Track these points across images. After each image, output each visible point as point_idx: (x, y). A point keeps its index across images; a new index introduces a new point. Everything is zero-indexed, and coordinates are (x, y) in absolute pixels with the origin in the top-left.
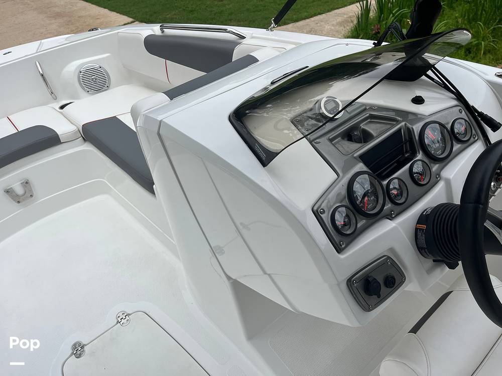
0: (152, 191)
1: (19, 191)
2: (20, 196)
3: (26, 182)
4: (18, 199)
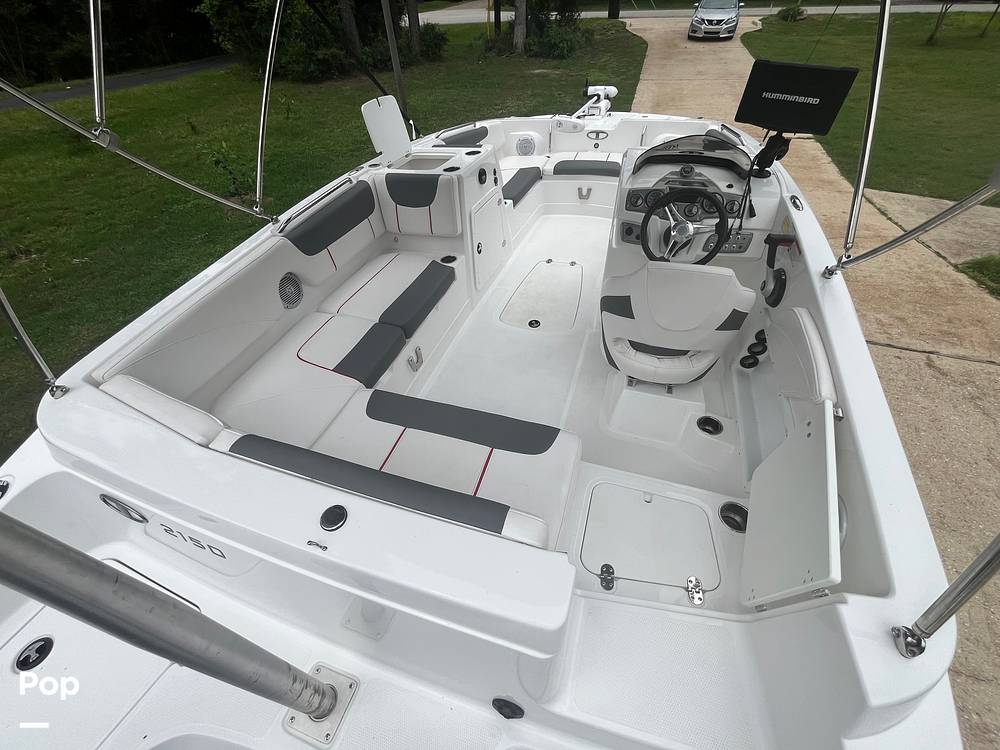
1: (584, 192)
2: (583, 196)
3: (589, 190)
4: (581, 196)
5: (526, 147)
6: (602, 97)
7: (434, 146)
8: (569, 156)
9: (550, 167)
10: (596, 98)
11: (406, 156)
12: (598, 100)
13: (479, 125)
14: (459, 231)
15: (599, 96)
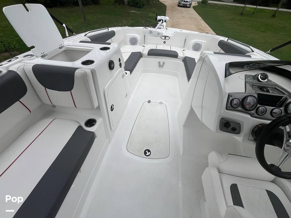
0: (189, 80)
1: (161, 64)
2: (161, 66)
3: (164, 63)
4: (160, 66)
5: (134, 41)
6: (164, 21)
7: (81, 42)
8: (154, 47)
9: (146, 52)
10: (162, 21)
11: (60, 48)
12: (162, 22)
13: (110, 29)
14: (96, 105)
15: (163, 20)
